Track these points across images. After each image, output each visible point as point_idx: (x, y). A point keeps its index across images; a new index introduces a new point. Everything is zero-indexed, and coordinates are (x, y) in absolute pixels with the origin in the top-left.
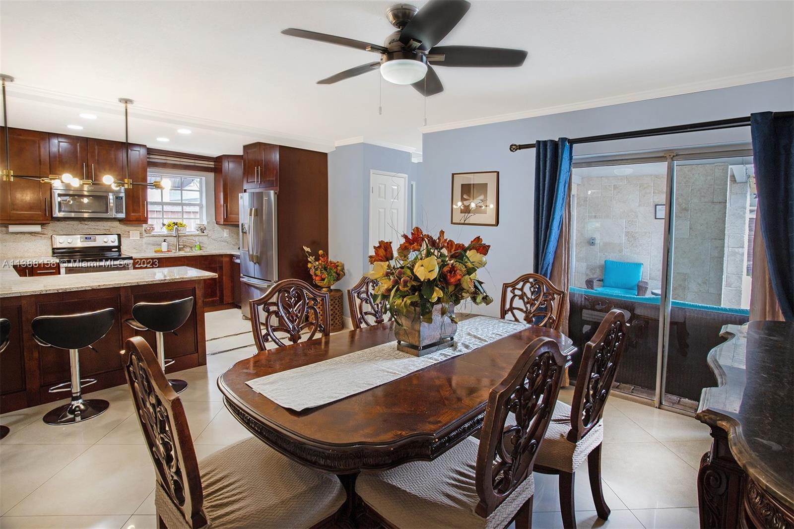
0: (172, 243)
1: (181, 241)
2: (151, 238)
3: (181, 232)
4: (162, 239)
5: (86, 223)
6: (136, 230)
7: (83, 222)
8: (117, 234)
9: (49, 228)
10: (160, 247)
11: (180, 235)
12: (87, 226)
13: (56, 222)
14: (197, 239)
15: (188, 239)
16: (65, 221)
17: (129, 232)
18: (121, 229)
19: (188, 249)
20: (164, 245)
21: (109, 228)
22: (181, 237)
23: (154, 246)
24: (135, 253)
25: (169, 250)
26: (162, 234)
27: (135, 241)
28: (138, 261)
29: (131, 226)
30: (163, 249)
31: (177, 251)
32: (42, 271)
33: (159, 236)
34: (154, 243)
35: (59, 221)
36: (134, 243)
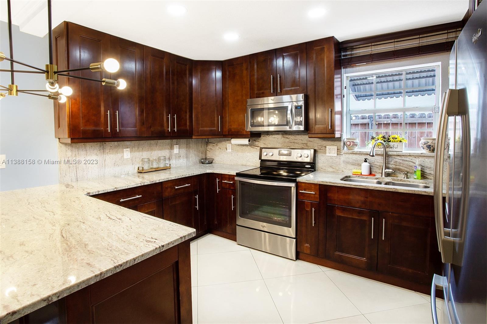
0: (378, 164)
1: (392, 163)
2: (351, 156)
3: (395, 150)
4: (364, 157)
5: (287, 136)
6: (333, 145)
7: (285, 136)
9: (261, 141)
10: (359, 167)
11: (390, 153)
12: (288, 140)
13: (266, 136)
14: (418, 161)
15: (403, 160)
16: (272, 135)
17: (326, 147)
19: (401, 176)
20: (365, 165)
21: (306, 142)
22: (393, 156)
23: (353, 166)
24: (331, 172)
25: (373, 173)
26: (365, 152)
27: (331, 157)
28: (303, 185)
29: (328, 141)
30: (359, 173)
31: (383, 176)
32: (225, 181)
33: (360, 154)
34: (355, 162)
35: (268, 135)
36: (331, 160)
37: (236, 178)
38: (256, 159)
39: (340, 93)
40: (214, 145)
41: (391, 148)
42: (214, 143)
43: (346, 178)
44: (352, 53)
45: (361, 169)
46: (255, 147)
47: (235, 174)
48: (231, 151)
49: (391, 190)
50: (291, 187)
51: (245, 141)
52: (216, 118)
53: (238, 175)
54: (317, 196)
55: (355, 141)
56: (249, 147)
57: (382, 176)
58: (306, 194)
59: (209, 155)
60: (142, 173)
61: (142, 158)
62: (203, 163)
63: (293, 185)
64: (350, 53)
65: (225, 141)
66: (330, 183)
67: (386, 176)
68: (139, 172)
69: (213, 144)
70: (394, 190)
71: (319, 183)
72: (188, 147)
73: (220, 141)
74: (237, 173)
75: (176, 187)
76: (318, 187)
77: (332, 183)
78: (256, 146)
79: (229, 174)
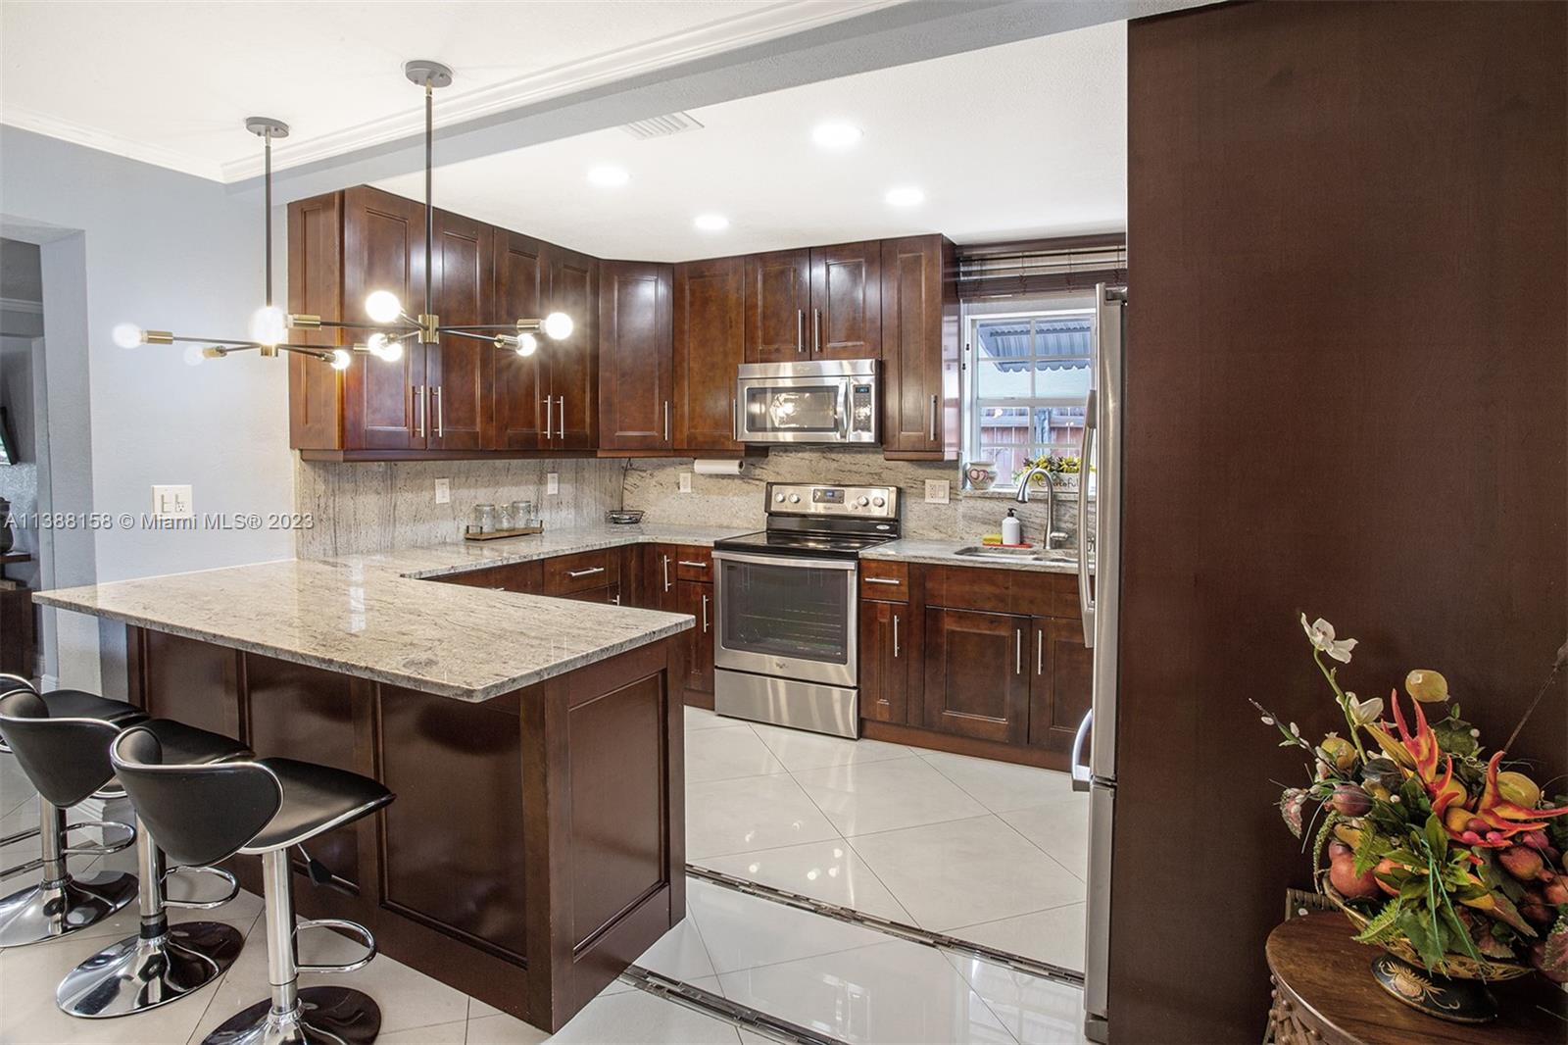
0: (1038, 521)
1: (1067, 518)
2: (980, 503)
3: (1071, 489)
4: (1006, 506)
5: (833, 456)
6: (941, 478)
7: (829, 455)
8: (898, 488)
9: (770, 467)
10: (998, 528)
11: (1063, 497)
12: (834, 465)
13: (781, 454)
16: (796, 451)
17: (924, 482)
18: (906, 474)
20: (1010, 523)
21: (878, 471)
22: (1069, 504)
23: (985, 526)
24: (937, 540)
25: (1027, 541)
26: (1010, 493)
27: (937, 506)
28: (873, 565)
29: (930, 468)
30: (997, 541)
31: (1048, 547)
32: (687, 563)
33: (1000, 497)
34: (988, 517)
35: (786, 451)
36: (935, 513)
37: (715, 554)
38: (755, 510)
39: (956, 357)
40: (644, 474)
41: (1065, 484)
42: (645, 471)
43: (969, 551)
44: (984, 268)
45: (1001, 534)
46: (754, 482)
47: (713, 545)
48: (690, 491)
49: (1053, 570)
50: (847, 570)
51: (732, 467)
52: (657, 408)
53: (720, 546)
54: (905, 589)
55: (988, 469)
56: (738, 482)
57: (1044, 547)
58: (879, 586)
59: (631, 502)
60: (478, 540)
61: (477, 503)
62: (616, 521)
63: (850, 565)
64: (979, 268)
65: (673, 464)
66: (931, 558)
67: (1052, 548)
68: (468, 539)
69: (641, 473)
70: (1058, 571)
71: (907, 560)
72: (578, 479)
73: (662, 467)
74: (716, 542)
75: (574, 574)
76: (905, 569)
77: (935, 558)
78: (757, 480)
79: (696, 544)
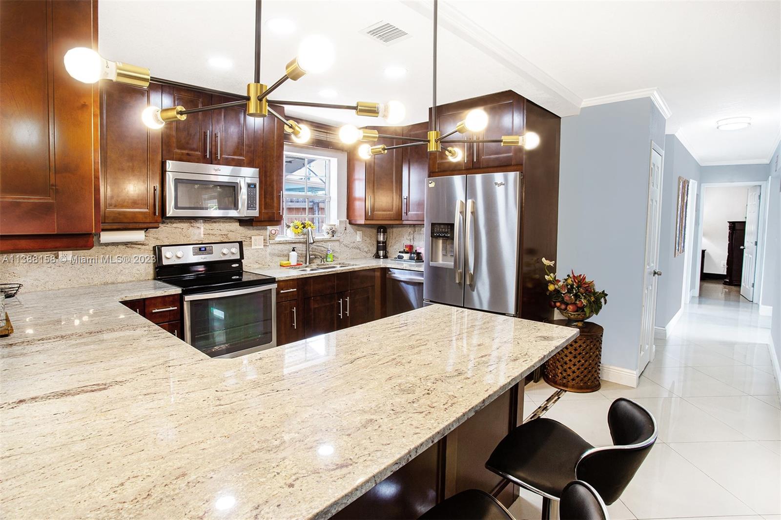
1: (310, 249)
2: (276, 246)
4: (290, 247)
5: (198, 225)
6: (259, 235)
8: (239, 242)
12: (199, 230)
14: (328, 245)
15: (317, 246)
17: (252, 238)
18: (241, 234)
19: (319, 261)
21: (228, 233)
26: (290, 240)
27: (257, 250)
28: (282, 283)
29: (254, 230)
31: (308, 264)
33: (286, 243)
34: (282, 253)
36: (256, 254)
50: (271, 289)
53: (189, 291)
58: (285, 294)
63: (274, 285)
71: (298, 277)
74: (183, 290)
76: (296, 283)
